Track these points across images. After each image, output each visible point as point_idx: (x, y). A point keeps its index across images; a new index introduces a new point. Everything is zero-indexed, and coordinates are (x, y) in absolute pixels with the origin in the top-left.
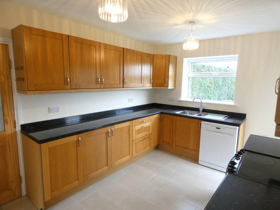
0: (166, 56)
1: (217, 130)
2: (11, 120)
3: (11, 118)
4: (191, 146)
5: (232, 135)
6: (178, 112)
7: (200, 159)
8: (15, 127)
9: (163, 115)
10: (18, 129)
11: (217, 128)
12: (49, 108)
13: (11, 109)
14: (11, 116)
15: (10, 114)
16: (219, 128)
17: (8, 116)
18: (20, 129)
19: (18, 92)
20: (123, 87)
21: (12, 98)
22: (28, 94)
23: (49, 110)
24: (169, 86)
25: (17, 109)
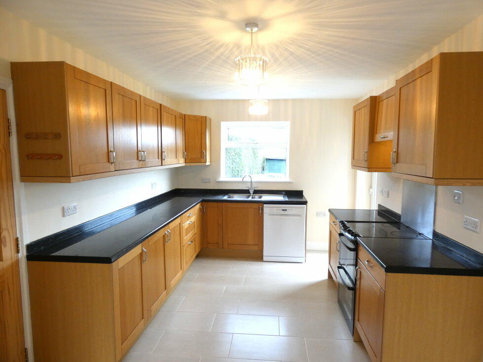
0: (202, 117)
1: (283, 212)
2: (12, 239)
3: (11, 234)
4: (251, 240)
5: (300, 216)
6: (226, 198)
7: (265, 254)
8: (18, 251)
9: (205, 204)
10: (23, 253)
11: (283, 210)
12: (63, 208)
13: (10, 215)
14: (10, 230)
15: (9, 225)
16: (286, 210)
17: (7, 229)
18: (25, 253)
19: (22, 181)
20: (162, 165)
21: (12, 194)
22: (71, 182)
23: (64, 213)
24: (207, 161)
25: (20, 216)
